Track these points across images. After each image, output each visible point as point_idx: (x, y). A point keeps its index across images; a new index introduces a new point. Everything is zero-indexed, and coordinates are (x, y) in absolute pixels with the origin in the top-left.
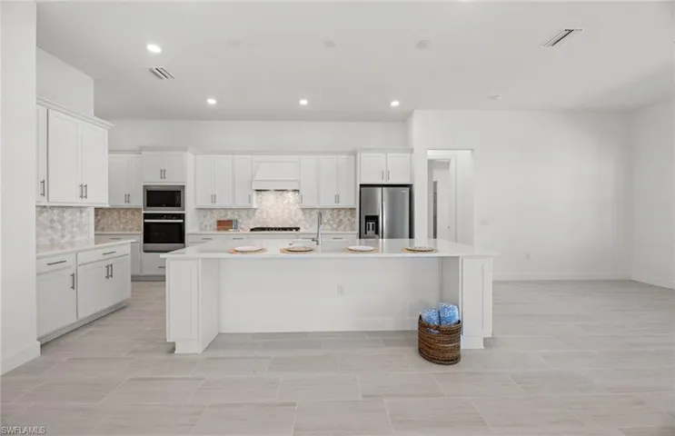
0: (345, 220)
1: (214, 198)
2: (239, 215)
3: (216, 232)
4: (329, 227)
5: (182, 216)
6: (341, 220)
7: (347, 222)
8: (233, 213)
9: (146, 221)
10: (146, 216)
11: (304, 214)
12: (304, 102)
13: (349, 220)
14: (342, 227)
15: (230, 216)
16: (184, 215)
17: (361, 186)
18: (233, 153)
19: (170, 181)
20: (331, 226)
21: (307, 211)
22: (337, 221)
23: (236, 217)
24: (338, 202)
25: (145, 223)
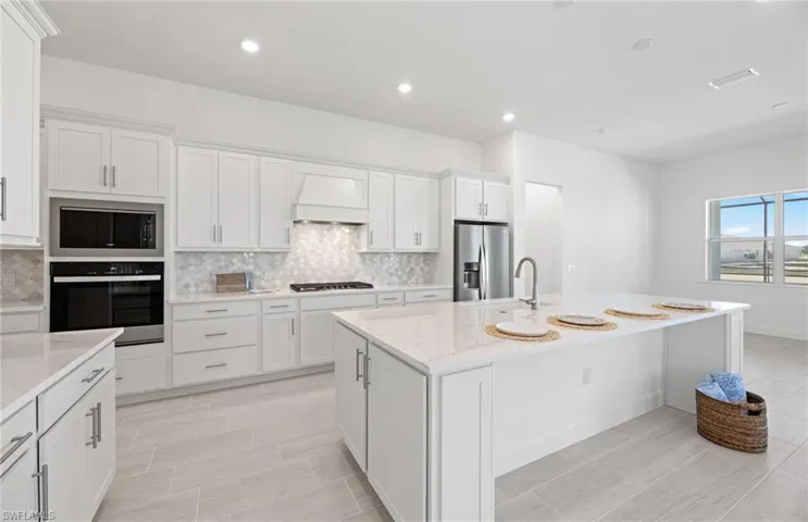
0: (417, 269)
1: (217, 233)
2: (256, 265)
3: (210, 298)
4: (397, 281)
5: (158, 268)
6: (412, 269)
7: (420, 272)
8: (244, 261)
9: (57, 280)
10: (57, 269)
11: (364, 260)
12: (405, 88)
13: (422, 269)
14: (413, 280)
15: (237, 266)
16: (161, 265)
17: (457, 222)
18: (260, 152)
19: (127, 192)
20: (400, 277)
21: (368, 257)
22: (408, 270)
23: (251, 267)
24: (418, 243)
25: (53, 286)
